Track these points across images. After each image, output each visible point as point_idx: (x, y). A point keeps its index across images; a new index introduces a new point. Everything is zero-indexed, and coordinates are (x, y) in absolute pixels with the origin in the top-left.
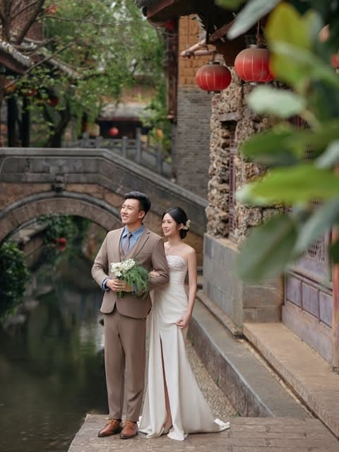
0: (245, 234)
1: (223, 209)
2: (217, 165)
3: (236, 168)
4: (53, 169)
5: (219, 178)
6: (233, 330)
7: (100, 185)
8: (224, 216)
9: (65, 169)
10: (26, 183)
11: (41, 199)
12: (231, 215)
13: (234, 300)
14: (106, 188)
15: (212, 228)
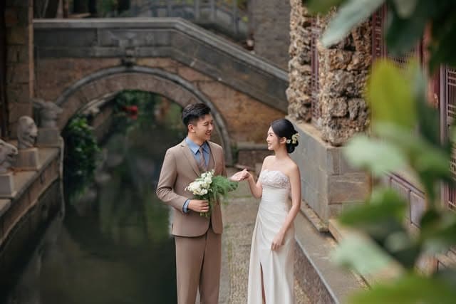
0: (329, 126)
1: (305, 93)
2: (298, 45)
3: (319, 53)
4: (122, 43)
5: (300, 59)
6: (319, 226)
7: (173, 59)
8: (307, 100)
9: (136, 42)
10: (94, 57)
11: (110, 74)
12: (313, 99)
13: (319, 194)
14: (180, 62)
15: (293, 111)
